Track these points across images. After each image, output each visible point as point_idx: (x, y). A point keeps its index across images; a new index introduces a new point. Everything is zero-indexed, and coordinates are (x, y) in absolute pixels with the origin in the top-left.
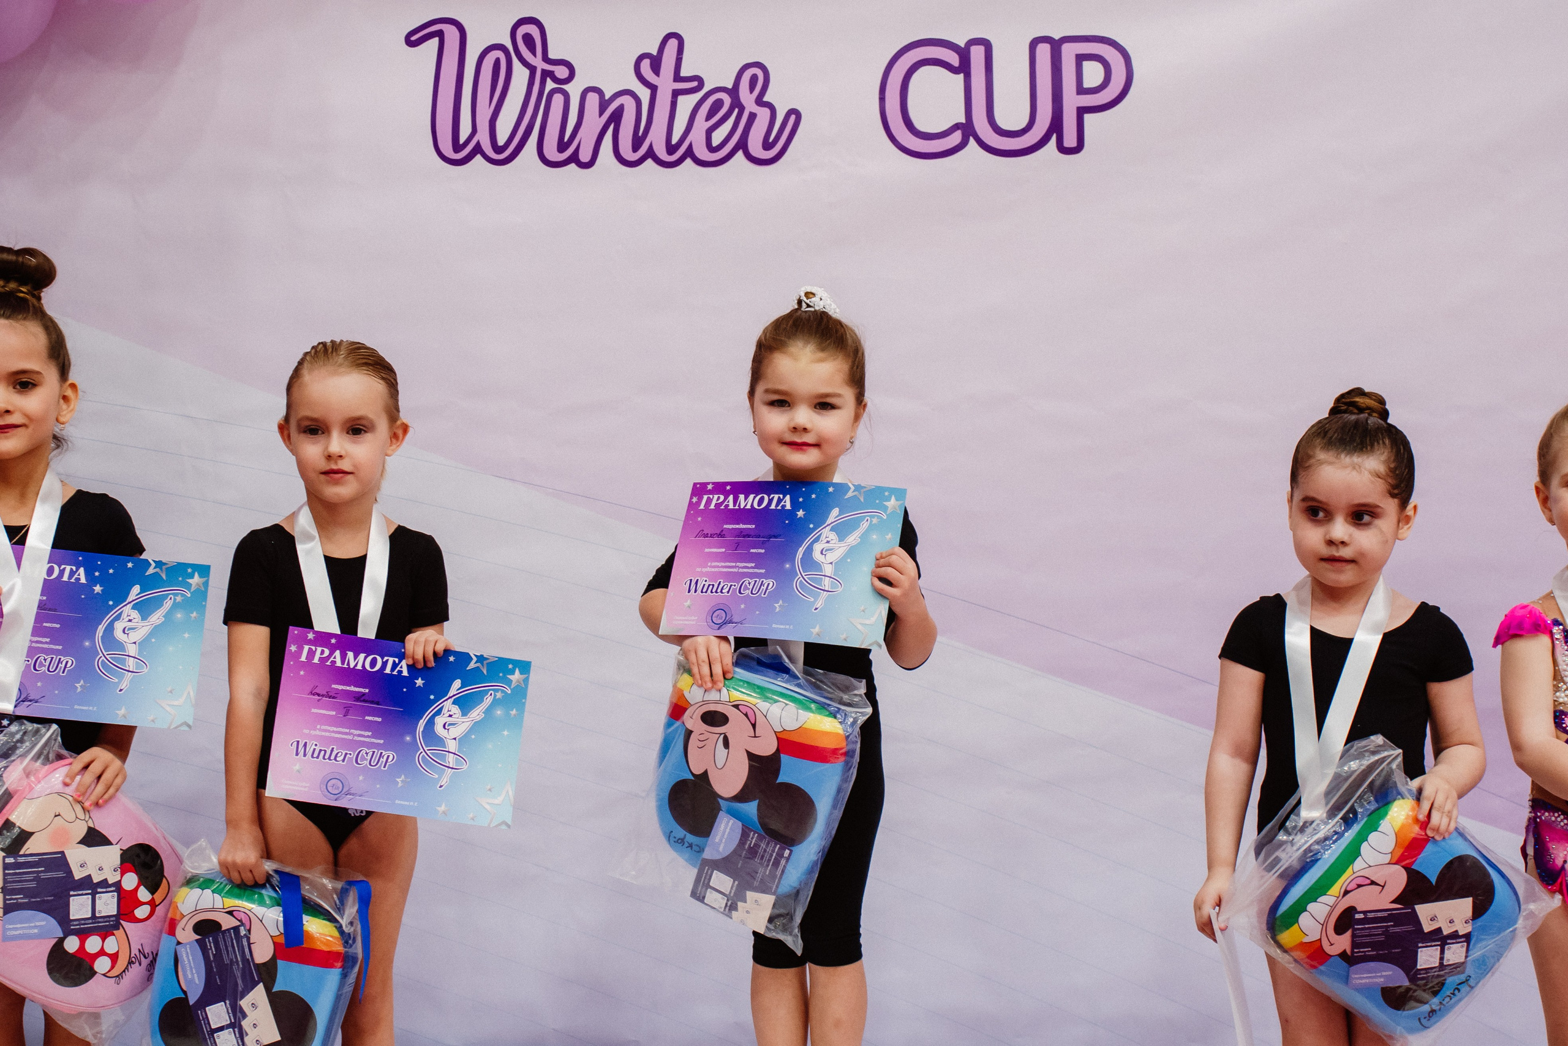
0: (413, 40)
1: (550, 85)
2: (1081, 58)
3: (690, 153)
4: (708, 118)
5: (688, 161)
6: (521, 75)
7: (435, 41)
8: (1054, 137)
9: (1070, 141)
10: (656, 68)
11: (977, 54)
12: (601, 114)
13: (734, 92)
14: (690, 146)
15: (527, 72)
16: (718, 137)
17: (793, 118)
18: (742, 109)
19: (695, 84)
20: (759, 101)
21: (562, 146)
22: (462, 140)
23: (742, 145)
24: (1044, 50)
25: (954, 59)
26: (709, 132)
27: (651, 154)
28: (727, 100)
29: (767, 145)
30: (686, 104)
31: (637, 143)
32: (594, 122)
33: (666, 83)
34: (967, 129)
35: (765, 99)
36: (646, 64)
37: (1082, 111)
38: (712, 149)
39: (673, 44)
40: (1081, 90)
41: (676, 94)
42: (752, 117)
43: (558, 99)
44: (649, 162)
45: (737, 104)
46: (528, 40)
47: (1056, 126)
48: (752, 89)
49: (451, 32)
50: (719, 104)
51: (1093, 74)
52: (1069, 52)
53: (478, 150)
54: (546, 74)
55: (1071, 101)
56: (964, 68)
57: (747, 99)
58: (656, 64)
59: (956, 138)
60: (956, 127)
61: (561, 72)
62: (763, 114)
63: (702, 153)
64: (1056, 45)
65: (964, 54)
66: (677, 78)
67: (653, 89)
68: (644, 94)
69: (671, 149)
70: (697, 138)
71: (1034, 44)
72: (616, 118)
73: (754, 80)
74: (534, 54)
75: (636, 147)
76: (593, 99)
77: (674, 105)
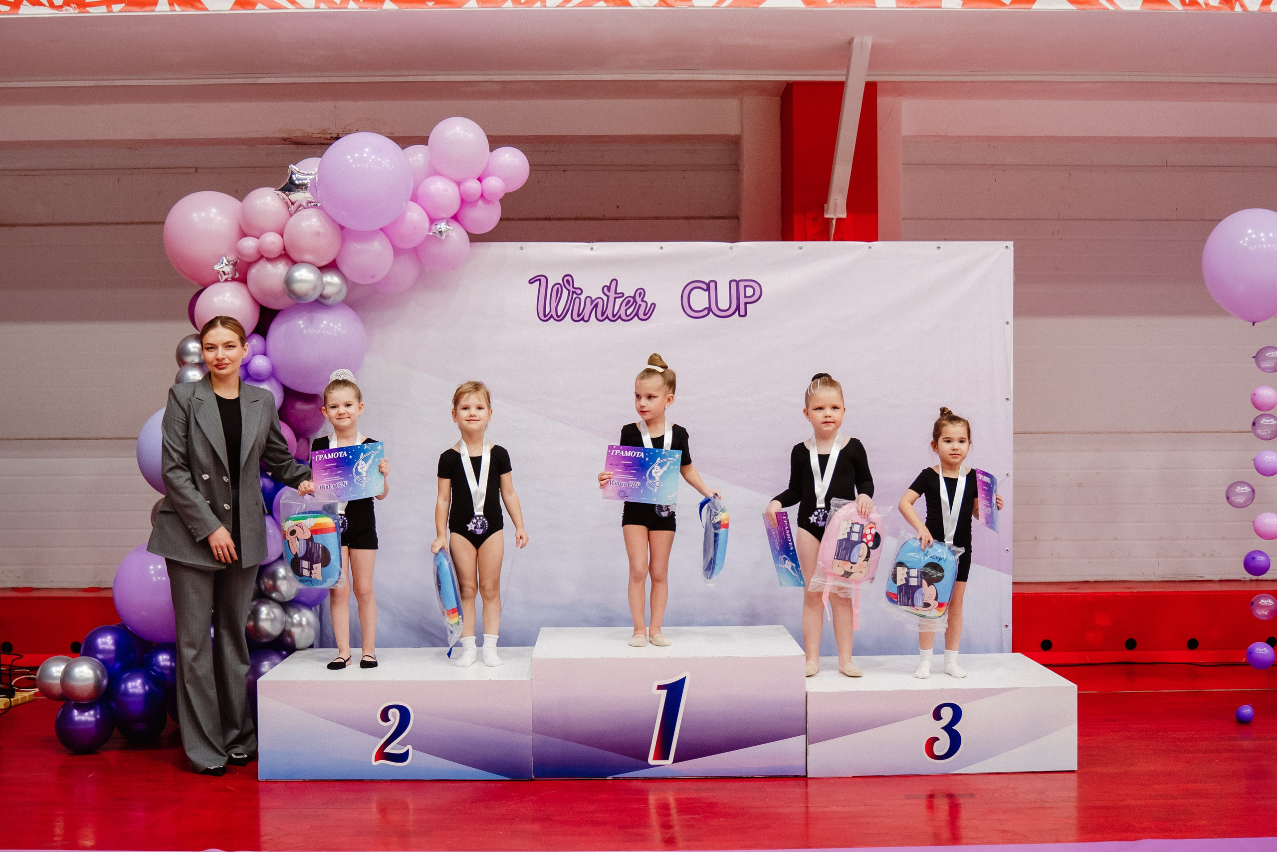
0: (531, 282)
1: (575, 296)
2: (745, 287)
3: (620, 317)
4: (626, 306)
5: (619, 319)
6: (565, 292)
7: (539, 282)
8: (737, 311)
9: (742, 313)
10: (609, 290)
11: (712, 285)
12: (591, 305)
13: (634, 297)
14: (620, 315)
15: (567, 292)
16: (629, 312)
17: (653, 306)
18: (637, 303)
19: (622, 295)
20: (642, 300)
21: (579, 315)
22: (547, 314)
23: (637, 314)
24: (734, 284)
25: (705, 287)
26: (626, 311)
27: (607, 317)
28: (632, 300)
29: (645, 314)
30: (619, 301)
31: (603, 314)
32: (589, 307)
33: (612, 295)
34: (709, 309)
35: (644, 300)
36: (606, 288)
37: (746, 303)
38: (627, 316)
39: (614, 282)
40: (746, 297)
41: (615, 298)
42: (640, 305)
43: (577, 300)
44: (607, 320)
45: (635, 301)
46: (568, 281)
47: (738, 308)
48: (640, 297)
49: (543, 280)
50: (629, 301)
51: (749, 291)
52: (742, 285)
53: (552, 316)
54: (574, 292)
55: (743, 300)
56: (708, 289)
57: (638, 300)
58: (609, 289)
59: (706, 312)
60: (706, 308)
61: (579, 292)
62: (644, 304)
63: (624, 317)
64: (737, 282)
65: (708, 285)
66: (616, 293)
67: (608, 296)
68: (605, 298)
69: (614, 316)
70: (622, 312)
71: (730, 282)
72: (596, 306)
73: (640, 293)
74: (570, 286)
75: (602, 315)
76: (589, 300)
77: (615, 302)
